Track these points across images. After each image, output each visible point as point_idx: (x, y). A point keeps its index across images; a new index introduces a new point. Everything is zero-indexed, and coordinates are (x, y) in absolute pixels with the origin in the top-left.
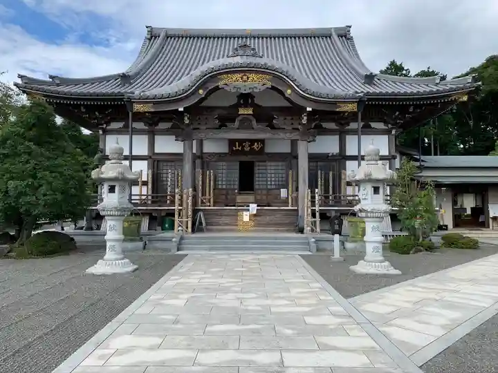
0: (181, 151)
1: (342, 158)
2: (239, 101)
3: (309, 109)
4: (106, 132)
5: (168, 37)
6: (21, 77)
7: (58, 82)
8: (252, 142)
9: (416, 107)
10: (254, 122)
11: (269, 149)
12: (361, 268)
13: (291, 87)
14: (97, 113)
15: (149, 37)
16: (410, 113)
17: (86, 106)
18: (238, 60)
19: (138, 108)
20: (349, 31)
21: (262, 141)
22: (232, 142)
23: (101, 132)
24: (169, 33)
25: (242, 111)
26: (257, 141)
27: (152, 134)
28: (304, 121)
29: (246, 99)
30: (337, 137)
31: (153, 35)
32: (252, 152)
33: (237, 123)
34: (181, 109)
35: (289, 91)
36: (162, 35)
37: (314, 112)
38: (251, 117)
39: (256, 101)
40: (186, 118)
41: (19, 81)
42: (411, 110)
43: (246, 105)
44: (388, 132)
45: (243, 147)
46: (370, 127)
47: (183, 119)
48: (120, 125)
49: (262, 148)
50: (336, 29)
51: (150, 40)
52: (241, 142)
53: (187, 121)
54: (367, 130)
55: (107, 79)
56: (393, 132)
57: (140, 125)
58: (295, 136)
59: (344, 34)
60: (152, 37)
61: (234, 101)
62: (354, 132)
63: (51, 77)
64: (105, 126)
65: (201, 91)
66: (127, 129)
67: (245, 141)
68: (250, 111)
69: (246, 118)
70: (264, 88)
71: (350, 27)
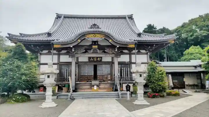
0: (71, 61)
1: (130, 63)
2: (92, 43)
3: (118, 46)
4: (41, 54)
6: (9, 34)
7: (23, 36)
8: (97, 58)
9: (156, 45)
10: (98, 51)
11: (103, 60)
12: (136, 102)
14: (38, 47)
16: (154, 47)
17: (33, 45)
18: (92, 30)
19: (55, 46)
20: (132, 16)
21: (101, 57)
22: (90, 58)
23: (39, 54)
24: (65, 16)
25: (94, 47)
26: (99, 57)
27: (59, 55)
28: (116, 50)
29: (95, 43)
30: (128, 56)
31: (58, 17)
32: (97, 61)
33: (92, 51)
34: (72, 47)
35: (111, 40)
36: (62, 17)
37: (120, 47)
38: (97, 49)
39: (99, 43)
40: (73, 49)
41: (8, 36)
42: (155, 46)
43: (95, 45)
44: (147, 54)
46: (140, 52)
47: (72, 50)
48: (47, 51)
49: (101, 60)
50: (128, 16)
51: (57, 18)
52: (93, 58)
53: (73, 50)
55: (42, 34)
56: (149, 53)
57: (55, 52)
58: (113, 55)
59: (131, 17)
60: (58, 18)
61: (91, 43)
62: (134, 54)
63: (20, 34)
64: (40, 52)
65: (79, 40)
66: (49, 53)
67: (95, 57)
68: (96, 47)
69: (95, 49)
70: (102, 39)
71: (133, 15)
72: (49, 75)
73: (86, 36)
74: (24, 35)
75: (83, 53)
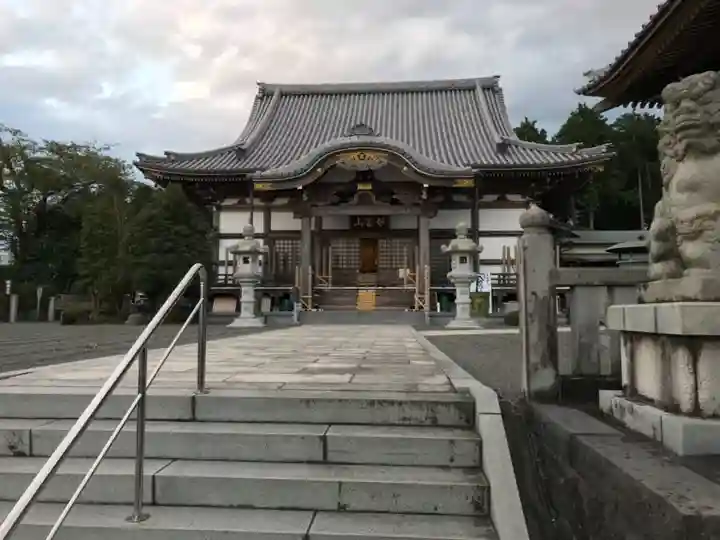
0: (299, 228)
2: (357, 177)
3: (426, 186)
4: (220, 209)
5: (283, 95)
6: (138, 155)
7: (173, 158)
8: (375, 217)
10: (374, 198)
11: (394, 226)
13: (407, 164)
14: (212, 190)
15: (261, 95)
17: (200, 183)
18: (355, 139)
19: (258, 186)
20: (496, 82)
21: (387, 218)
22: (353, 218)
23: (214, 209)
24: (285, 90)
25: (360, 187)
26: (381, 216)
27: (268, 211)
28: (424, 196)
29: (366, 176)
31: (265, 93)
32: (375, 228)
33: (356, 199)
34: (301, 188)
35: (406, 168)
36: (276, 93)
38: (370, 193)
39: (377, 176)
40: (304, 196)
41: (138, 160)
42: (548, 181)
43: (365, 181)
44: (525, 205)
45: (365, 223)
47: (302, 197)
48: (235, 201)
49: (387, 225)
50: (481, 80)
51: (262, 99)
52: (363, 218)
53: (305, 198)
54: (502, 203)
55: (220, 152)
57: (257, 202)
58: (418, 211)
60: (264, 96)
61: (353, 177)
62: (489, 206)
63: (166, 153)
64: (219, 202)
65: (319, 170)
66: (242, 206)
67: (367, 217)
68: (369, 187)
69: (364, 194)
70: (380, 165)
71: (498, 77)
72: (246, 256)
73: (338, 159)
74: (176, 155)
75: (334, 204)
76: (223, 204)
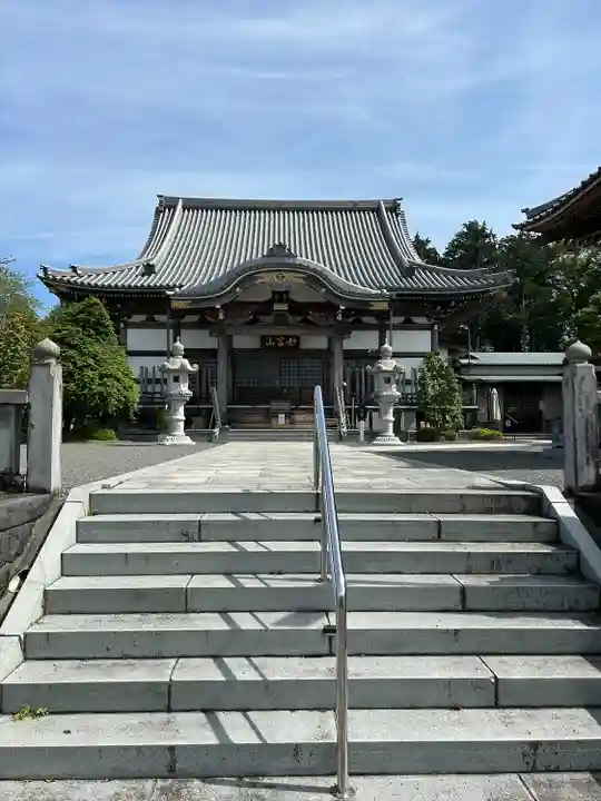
0: (215, 346)
1: (377, 356)
2: (273, 297)
3: (342, 307)
4: (128, 325)
6: (43, 268)
8: (287, 338)
9: (458, 302)
10: (290, 318)
11: (304, 345)
13: (325, 286)
15: (161, 207)
16: (453, 307)
17: (109, 299)
19: (175, 305)
20: (399, 205)
21: (298, 338)
23: (122, 325)
25: (277, 307)
26: (292, 337)
27: (177, 328)
28: (340, 318)
29: (280, 296)
30: (376, 333)
31: (166, 206)
32: (286, 347)
33: (271, 319)
34: (218, 306)
36: (179, 206)
37: (348, 310)
38: (287, 314)
39: (292, 296)
40: (221, 314)
41: (41, 273)
42: (453, 303)
43: (281, 301)
44: (430, 328)
45: (277, 342)
46: (411, 322)
47: (218, 316)
48: (143, 317)
49: (298, 343)
50: (386, 202)
51: (163, 211)
52: (274, 338)
53: (221, 317)
54: (408, 325)
55: (127, 267)
56: (436, 328)
60: (165, 209)
61: (270, 297)
62: (396, 327)
63: (71, 267)
64: (126, 318)
66: (150, 323)
67: (279, 337)
68: (285, 307)
69: (281, 314)
71: (400, 199)
73: (257, 278)
75: (248, 323)
76: (131, 320)
